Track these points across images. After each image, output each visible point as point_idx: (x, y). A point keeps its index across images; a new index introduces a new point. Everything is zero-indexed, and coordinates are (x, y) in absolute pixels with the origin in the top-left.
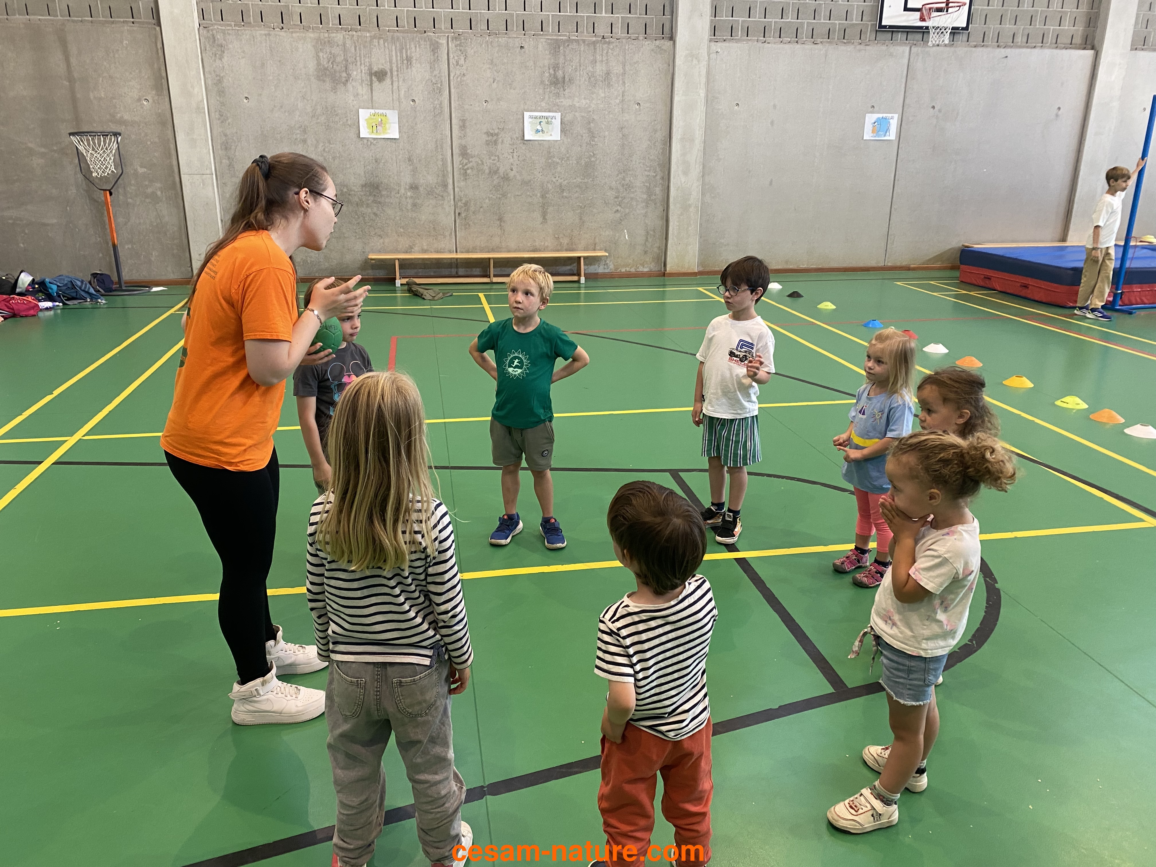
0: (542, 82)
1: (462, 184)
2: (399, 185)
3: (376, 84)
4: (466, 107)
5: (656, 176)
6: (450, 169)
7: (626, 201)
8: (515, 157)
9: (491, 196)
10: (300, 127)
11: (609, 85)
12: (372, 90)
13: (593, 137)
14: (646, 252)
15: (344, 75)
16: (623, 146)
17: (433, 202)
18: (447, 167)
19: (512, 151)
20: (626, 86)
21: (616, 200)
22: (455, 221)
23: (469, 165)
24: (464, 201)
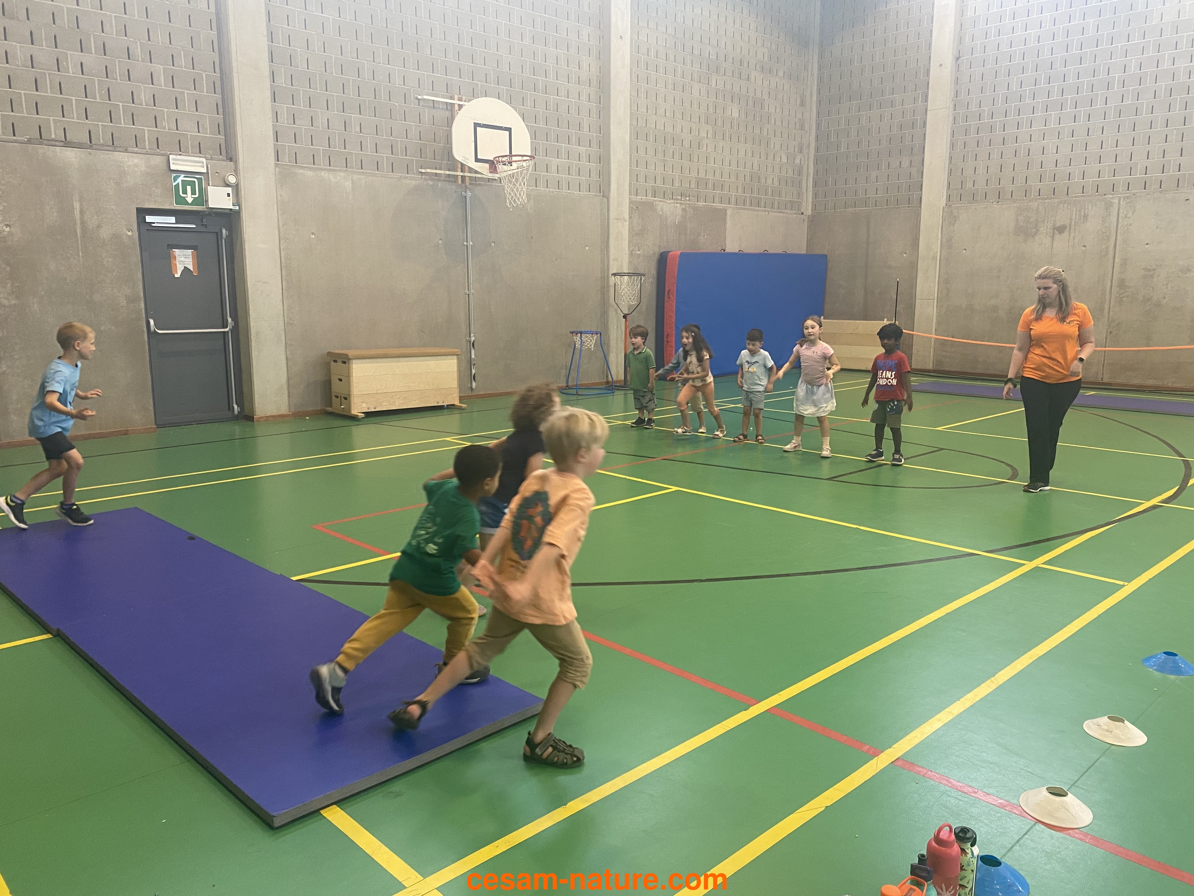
1: (1117, 308)
3: (1057, 236)
4: (1129, 249)
6: (1107, 297)
8: (1170, 288)
9: (1142, 319)
10: (997, 268)
12: (1053, 240)
15: (1034, 230)
18: (1105, 295)
19: (1165, 283)
22: (1106, 338)
23: (1126, 295)
24: (1116, 323)
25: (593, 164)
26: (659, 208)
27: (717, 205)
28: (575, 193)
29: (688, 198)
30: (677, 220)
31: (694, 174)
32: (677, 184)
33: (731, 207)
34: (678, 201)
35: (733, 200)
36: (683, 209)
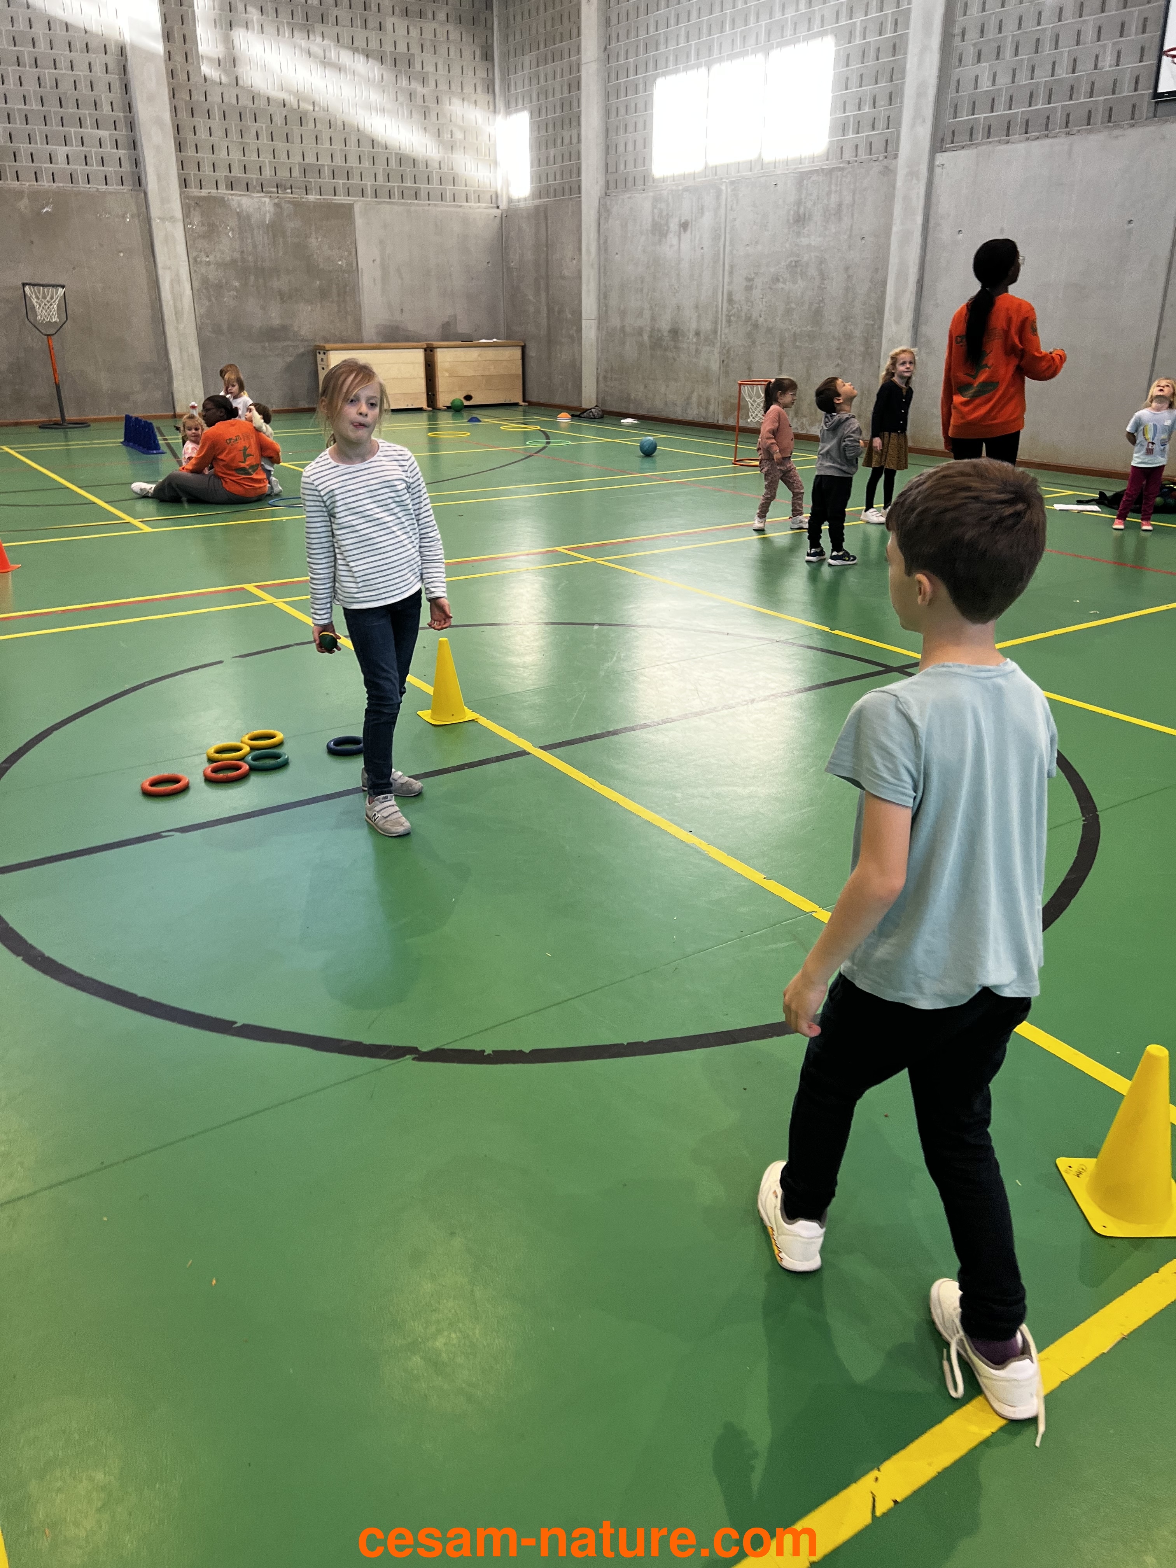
0: (788, 220)
1: (727, 331)
2: (689, 330)
3: (683, 235)
4: (735, 252)
6: (720, 316)
7: (846, 353)
8: (764, 303)
10: (640, 277)
11: (840, 219)
12: (679, 240)
13: (823, 279)
15: (666, 228)
16: (847, 289)
17: (708, 348)
18: (718, 313)
19: (761, 296)
20: (854, 217)
21: (838, 352)
22: (720, 368)
23: (733, 312)
24: (727, 348)
25: (124, 152)
26: (234, 204)
27: (341, 199)
28: (99, 187)
29: (289, 191)
30: (267, 218)
31: (297, 159)
32: (268, 172)
33: (362, 201)
34: (272, 195)
35: (369, 191)
36: (275, 204)
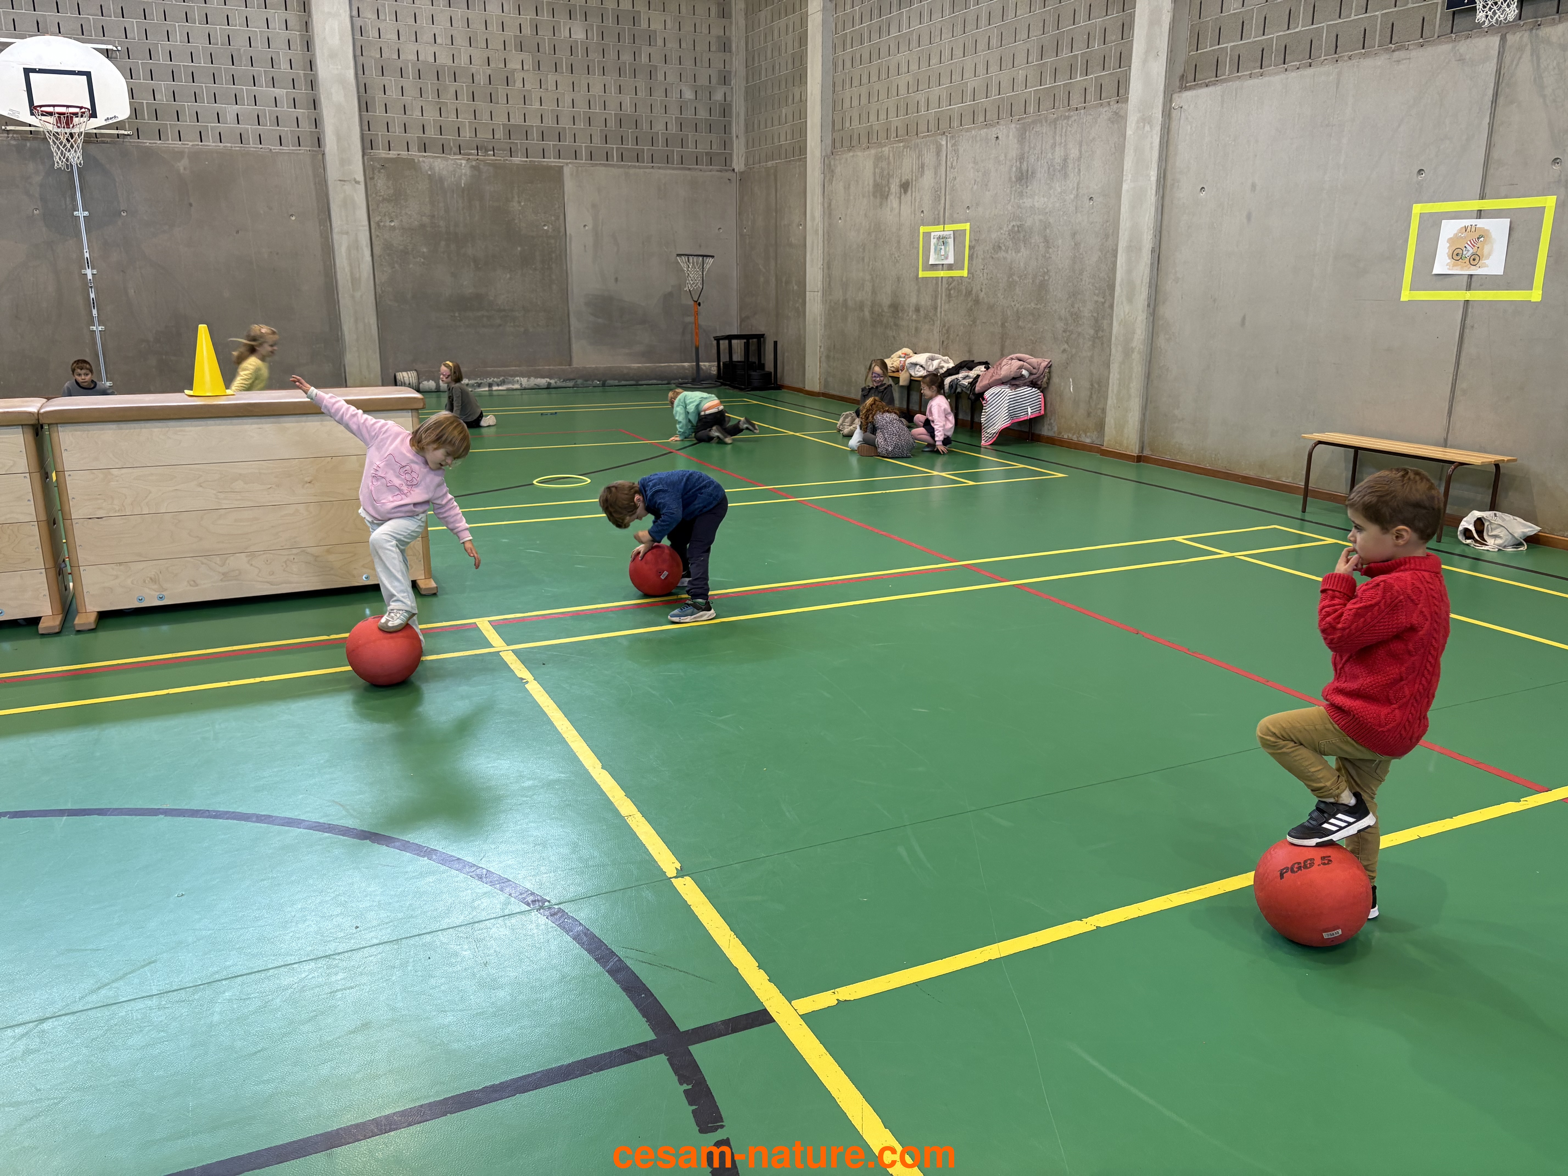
0: (1010, 178)
1: (947, 306)
2: (909, 306)
4: (955, 216)
5: (1105, 302)
6: (940, 289)
7: (1074, 336)
8: (985, 275)
9: (965, 322)
10: (862, 245)
11: (1066, 176)
12: (900, 203)
13: (1048, 247)
14: (1089, 415)
15: (887, 189)
16: (1074, 259)
17: (927, 327)
18: (938, 287)
19: (982, 267)
20: (1082, 173)
21: (1064, 335)
24: (946, 327)
25: (302, 111)
26: (425, 166)
27: (551, 161)
28: (272, 148)
29: (492, 153)
30: (463, 182)
31: (500, 119)
32: (467, 134)
33: (574, 163)
34: (470, 157)
35: (583, 153)
36: (472, 167)
